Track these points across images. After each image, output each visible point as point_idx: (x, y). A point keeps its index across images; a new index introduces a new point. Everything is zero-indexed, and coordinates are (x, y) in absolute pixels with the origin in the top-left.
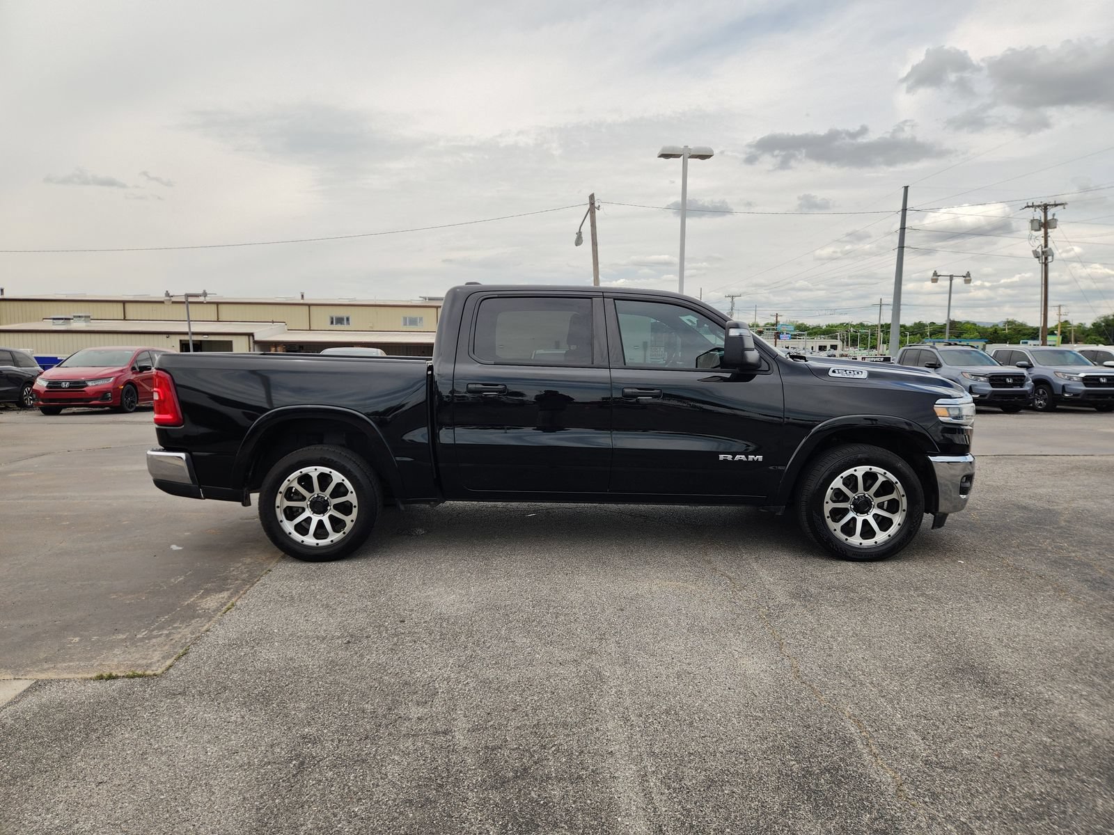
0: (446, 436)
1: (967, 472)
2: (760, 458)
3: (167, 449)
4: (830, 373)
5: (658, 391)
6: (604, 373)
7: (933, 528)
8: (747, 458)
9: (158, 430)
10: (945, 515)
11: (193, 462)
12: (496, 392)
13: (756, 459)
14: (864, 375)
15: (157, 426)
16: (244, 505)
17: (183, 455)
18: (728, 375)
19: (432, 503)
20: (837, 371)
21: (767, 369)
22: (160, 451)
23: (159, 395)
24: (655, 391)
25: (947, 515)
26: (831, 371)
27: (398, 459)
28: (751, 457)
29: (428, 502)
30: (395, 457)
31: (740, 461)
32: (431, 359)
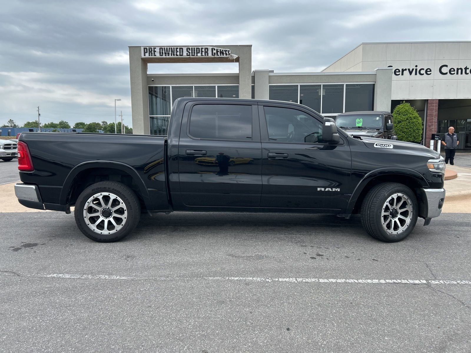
0: (174, 178)
1: (442, 197)
2: (339, 190)
3: (26, 183)
4: (375, 146)
5: (287, 155)
6: (258, 145)
7: (424, 225)
8: (332, 190)
9: (20, 173)
10: (430, 219)
11: (39, 191)
12: (201, 154)
13: (336, 190)
14: (392, 147)
15: (19, 171)
16: (67, 213)
17: (34, 187)
18: (322, 147)
19: (167, 212)
20: (378, 145)
21: (343, 143)
22: (21, 184)
23: (21, 155)
24: (285, 155)
25: (431, 218)
26: (375, 145)
27: (149, 189)
28: (334, 190)
29: (165, 212)
30: (147, 188)
31: (329, 191)
32: (166, 137)
